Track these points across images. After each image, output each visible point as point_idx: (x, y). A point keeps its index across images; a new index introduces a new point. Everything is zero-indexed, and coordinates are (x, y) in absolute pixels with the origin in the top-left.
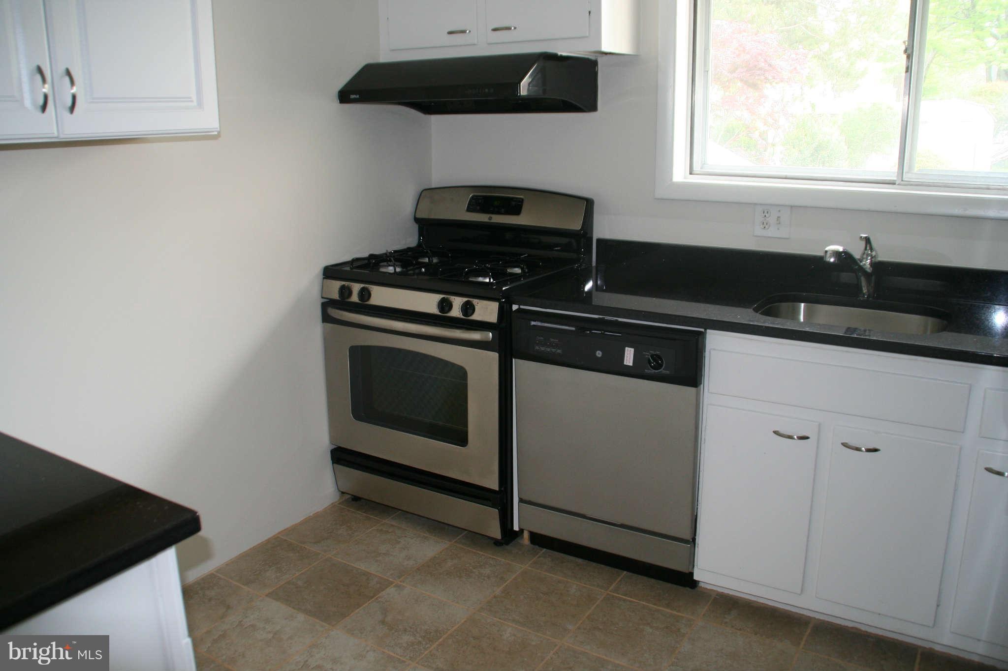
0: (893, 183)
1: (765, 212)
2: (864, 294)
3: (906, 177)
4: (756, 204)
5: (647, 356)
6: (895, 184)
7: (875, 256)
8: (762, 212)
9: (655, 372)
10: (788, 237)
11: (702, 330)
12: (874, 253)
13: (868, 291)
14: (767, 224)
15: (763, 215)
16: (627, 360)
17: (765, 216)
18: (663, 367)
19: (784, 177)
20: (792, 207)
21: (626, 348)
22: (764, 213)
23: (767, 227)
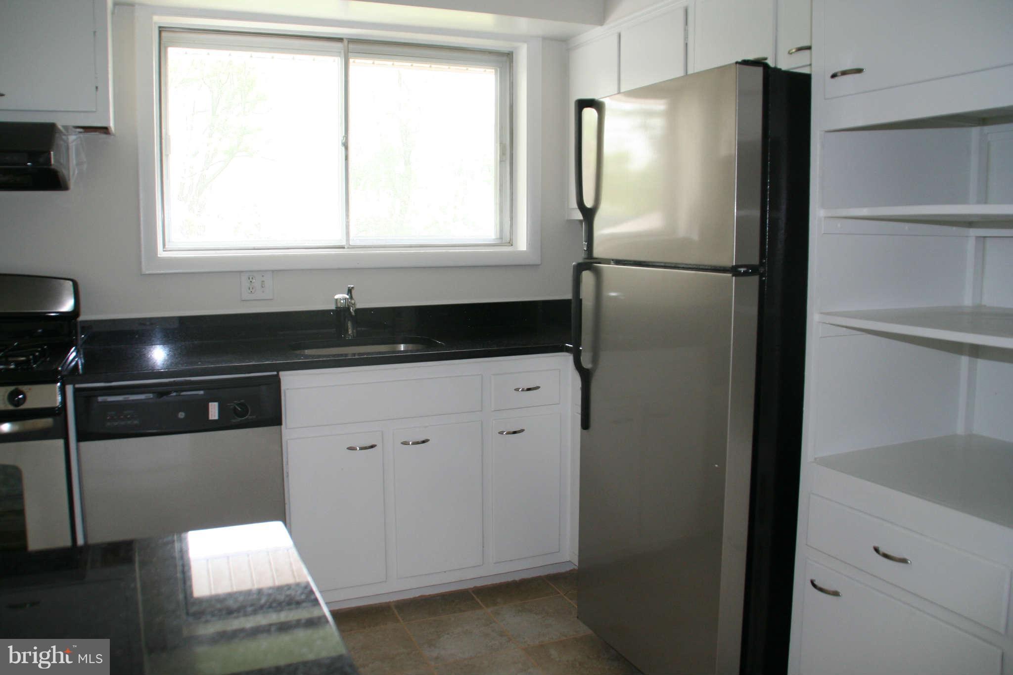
0: (343, 248)
1: (251, 278)
2: (349, 335)
3: (351, 243)
4: (242, 272)
5: (232, 407)
6: (344, 248)
7: (354, 303)
8: (248, 279)
9: (241, 421)
10: (271, 298)
11: (275, 373)
12: (353, 302)
13: (353, 332)
14: (253, 288)
15: (249, 281)
16: (212, 415)
17: (251, 282)
18: (249, 413)
19: (253, 248)
20: (273, 271)
21: (210, 404)
22: (249, 279)
23: (253, 291)
